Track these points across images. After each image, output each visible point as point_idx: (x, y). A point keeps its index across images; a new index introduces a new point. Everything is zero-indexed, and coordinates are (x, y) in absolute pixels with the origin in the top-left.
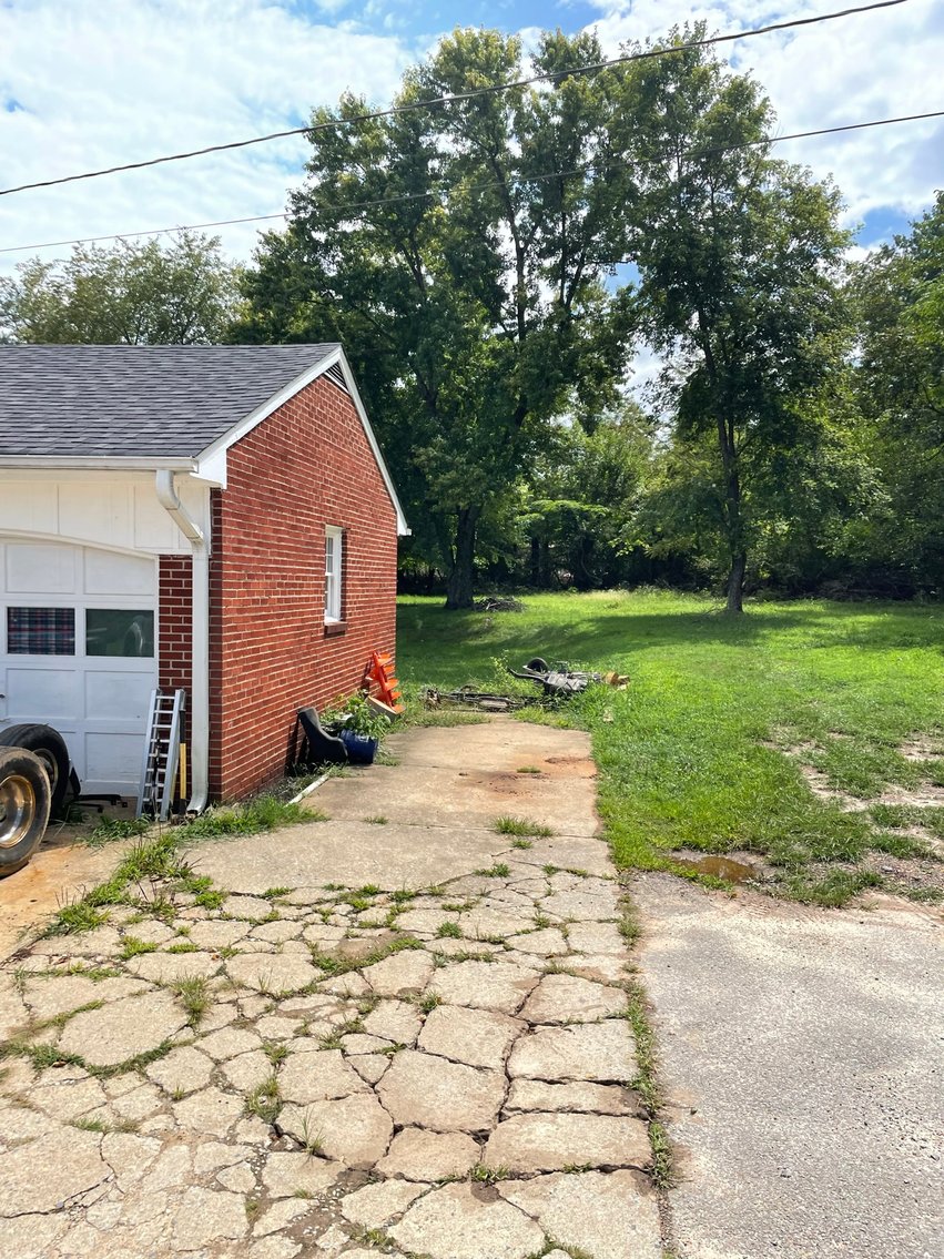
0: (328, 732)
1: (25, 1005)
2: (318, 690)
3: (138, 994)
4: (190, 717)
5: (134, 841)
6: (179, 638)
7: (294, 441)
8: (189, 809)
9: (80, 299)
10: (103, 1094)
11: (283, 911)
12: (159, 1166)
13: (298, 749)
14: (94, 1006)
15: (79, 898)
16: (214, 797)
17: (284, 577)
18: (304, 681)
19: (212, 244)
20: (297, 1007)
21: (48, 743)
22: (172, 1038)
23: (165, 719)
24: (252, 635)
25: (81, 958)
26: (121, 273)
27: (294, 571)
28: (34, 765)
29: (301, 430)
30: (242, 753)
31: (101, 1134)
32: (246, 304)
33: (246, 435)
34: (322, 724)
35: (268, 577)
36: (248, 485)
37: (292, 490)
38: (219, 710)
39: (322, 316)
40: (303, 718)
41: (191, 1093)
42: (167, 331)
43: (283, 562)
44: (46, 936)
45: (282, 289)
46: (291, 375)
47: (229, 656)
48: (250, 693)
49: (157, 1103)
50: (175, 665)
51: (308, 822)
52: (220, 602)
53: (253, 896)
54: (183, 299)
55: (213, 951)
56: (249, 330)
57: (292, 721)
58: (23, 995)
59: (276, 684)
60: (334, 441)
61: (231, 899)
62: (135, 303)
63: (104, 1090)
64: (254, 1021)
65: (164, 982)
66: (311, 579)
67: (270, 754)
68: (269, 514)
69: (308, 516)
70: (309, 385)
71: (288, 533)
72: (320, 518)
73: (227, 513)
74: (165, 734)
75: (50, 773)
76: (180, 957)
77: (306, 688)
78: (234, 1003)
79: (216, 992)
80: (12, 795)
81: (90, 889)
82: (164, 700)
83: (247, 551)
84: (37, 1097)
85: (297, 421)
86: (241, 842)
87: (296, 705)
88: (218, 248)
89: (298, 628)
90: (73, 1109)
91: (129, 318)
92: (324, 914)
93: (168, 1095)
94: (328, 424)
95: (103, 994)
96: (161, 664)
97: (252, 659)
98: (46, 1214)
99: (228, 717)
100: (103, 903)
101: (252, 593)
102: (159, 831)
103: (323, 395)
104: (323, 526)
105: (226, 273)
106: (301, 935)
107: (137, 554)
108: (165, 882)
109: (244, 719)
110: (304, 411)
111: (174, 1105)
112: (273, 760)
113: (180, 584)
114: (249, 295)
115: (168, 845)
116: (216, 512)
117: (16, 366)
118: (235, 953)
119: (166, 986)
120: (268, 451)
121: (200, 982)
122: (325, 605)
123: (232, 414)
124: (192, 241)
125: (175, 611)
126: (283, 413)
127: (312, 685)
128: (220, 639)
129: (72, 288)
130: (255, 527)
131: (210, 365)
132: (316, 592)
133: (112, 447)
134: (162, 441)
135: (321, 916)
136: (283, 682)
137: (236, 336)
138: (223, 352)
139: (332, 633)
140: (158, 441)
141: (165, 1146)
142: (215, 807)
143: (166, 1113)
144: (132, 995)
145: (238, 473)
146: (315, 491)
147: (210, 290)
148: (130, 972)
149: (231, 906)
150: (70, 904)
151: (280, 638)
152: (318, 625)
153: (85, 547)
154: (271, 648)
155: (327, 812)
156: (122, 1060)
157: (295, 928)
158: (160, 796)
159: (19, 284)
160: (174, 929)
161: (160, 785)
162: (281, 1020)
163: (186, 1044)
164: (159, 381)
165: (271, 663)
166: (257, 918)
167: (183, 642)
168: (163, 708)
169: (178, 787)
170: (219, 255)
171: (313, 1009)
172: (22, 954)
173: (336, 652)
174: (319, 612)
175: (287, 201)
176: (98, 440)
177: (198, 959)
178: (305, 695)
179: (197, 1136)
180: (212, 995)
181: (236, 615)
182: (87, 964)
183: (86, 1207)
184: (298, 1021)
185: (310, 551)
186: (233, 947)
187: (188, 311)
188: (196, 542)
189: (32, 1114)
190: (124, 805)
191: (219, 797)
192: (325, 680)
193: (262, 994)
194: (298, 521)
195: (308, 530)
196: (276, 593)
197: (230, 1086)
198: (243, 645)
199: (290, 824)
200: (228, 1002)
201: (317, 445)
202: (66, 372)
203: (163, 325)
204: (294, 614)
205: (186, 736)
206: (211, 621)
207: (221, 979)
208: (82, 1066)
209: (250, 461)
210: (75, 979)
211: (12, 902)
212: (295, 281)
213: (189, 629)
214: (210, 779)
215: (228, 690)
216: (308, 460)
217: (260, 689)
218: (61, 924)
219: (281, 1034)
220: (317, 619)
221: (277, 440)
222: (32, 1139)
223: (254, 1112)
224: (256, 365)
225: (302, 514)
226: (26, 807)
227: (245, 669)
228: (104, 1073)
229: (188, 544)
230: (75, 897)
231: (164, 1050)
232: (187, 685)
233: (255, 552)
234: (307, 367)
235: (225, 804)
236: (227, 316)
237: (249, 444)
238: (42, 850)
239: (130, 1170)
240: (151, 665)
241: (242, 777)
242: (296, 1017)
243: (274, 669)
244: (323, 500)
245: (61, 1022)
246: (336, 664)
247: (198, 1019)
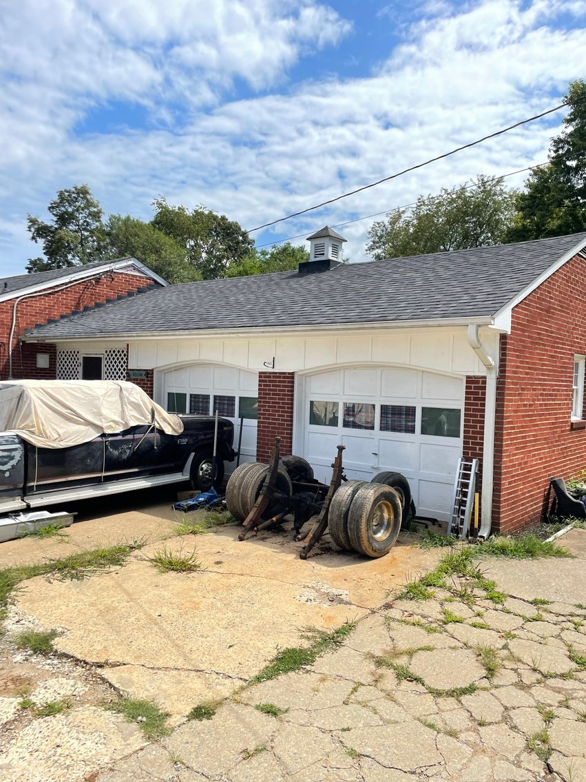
0: (572, 496)
1: (390, 637)
2: (565, 466)
3: (454, 648)
4: (481, 477)
5: (447, 550)
6: (476, 427)
7: (556, 300)
8: (479, 534)
9: (420, 229)
10: (435, 707)
11: (545, 615)
12: (472, 766)
13: (550, 505)
14: (428, 649)
15: (418, 579)
16: (495, 529)
17: (544, 390)
18: (555, 460)
19: (498, 182)
20: (560, 686)
21: (400, 483)
22: (477, 683)
23: (466, 476)
24: (522, 427)
25: (420, 617)
26: (443, 209)
27: (551, 385)
28: (394, 496)
29: (560, 292)
30: (513, 503)
31: (436, 732)
32: (518, 215)
33: (524, 299)
34: (568, 489)
35: (534, 390)
36: (523, 331)
37: (552, 332)
38: (500, 474)
39: (571, 215)
40: (555, 484)
41: (490, 724)
42: (469, 240)
43: (544, 380)
44: (400, 598)
45: (544, 201)
46: (555, 257)
47: (507, 440)
48: (520, 464)
49: (469, 723)
50: (473, 443)
51: (560, 556)
52: (503, 406)
53: (524, 600)
54: (479, 218)
55: (499, 632)
56: (520, 231)
57: (546, 485)
58: (389, 631)
59: (536, 460)
60: (583, 297)
61: (509, 599)
62: (450, 225)
63: (436, 704)
64: (529, 687)
65: (469, 644)
66: (563, 390)
67: (531, 506)
68: (537, 349)
69: (562, 348)
70: (568, 262)
71: (549, 360)
72: (570, 350)
73: (510, 350)
74: (465, 485)
75: (402, 502)
76: (478, 630)
77: (557, 464)
78: (515, 670)
79: (503, 660)
80: (382, 511)
81: (423, 575)
82: (465, 465)
83: (521, 373)
84: (398, 696)
85: (559, 287)
86: (514, 562)
87: (549, 475)
88: (502, 184)
89: (553, 423)
90: (419, 711)
91: (446, 235)
92: (575, 624)
93: (475, 720)
94: (579, 287)
95: (434, 642)
96: (465, 443)
97: (521, 443)
98: (406, 772)
99: (505, 479)
100: (430, 585)
101: (523, 400)
102: (461, 546)
103: (577, 268)
104: (572, 355)
105: (506, 198)
106: (559, 635)
107: (452, 375)
108: (467, 579)
109: (515, 481)
110: (563, 279)
111: (479, 728)
112: (533, 510)
113: (478, 393)
114: (522, 209)
115: (467, 556)
116: (503, 349)
117: (390, 271)
118: (514, 636)
119: (471, 647)
120: (537, 308)
121: (492, 650)
122: (571, 408)
123: (515, 286)
124: (486, 182)
125: (475, 410)
126: (549, 283)
127: (561, 462)
128: (502, 429)
129: (415, 222)
130: (527, 358)
131: (500, 257)
132: (566, 400)
133: (443, 312)
134: (472, 307)
135: (574, 625)
136: (541, 459)
137: (511, 237)
138: (509, 248)
139: (575, 428)
140: (469, 307)
141: (475, 753)
142: (495, 536)
143: (474, 731)
144: (450, 648)
145: (518, 323)
146: (568, 332)
147: (496, 210)
148: (448, 633)
149: (509, 604)
150: (413, 582)
151: (541, 430)
152: (567, 422)
153: (423, 371)
154: (534, 436)
155: (574, 552)
156: (447, 689)
157: (555, 630)
158: (462, 524)
159: (387, 224)
160: (474, 611)
161: (462, 517)
162: (549, 691)
163: (485, 689)
164: (469, 271)
165: (533, 446)
166: (528, 616)
167: (478, 430)
168: (465, 469)
169: (473, 520)
170: (502, 188)
171: (571, 690)
172: (388, 606)
173: (579, 441)
174: (568, 413)
175: (549, 145)
176: (435, 310)
177: (490, 635)
178: (556, 469)
179: (495, 754)
180: (500, 662)
181: (512, 414)
182: (423, 621)
183: (428, 776)
184: (560, 695)
185: (562, 372)
186: (512, 632)
187: (481, 226)
188: (489, 367)
189: (396, 707)
190: (440, 526)
191: (498, 530)
192: (570, 460)
193: (535, 670)
194: (555, 352)
195: (562, 358)
196: (539, 400)
197: (515, 727)
198: (516, 433)
199: (547, 556)
200: (511, 669)
201: (571, 301)
202: (416, 271)
203: (466, 236)
204: (549, 414)
205: (478, 488)
206: (497, 417)
207: (505, 652)
208: (423, 685)
209: (526, 315)
210: (417, 629)
211: (382, 573)
212: (553, 196)
213: (483, 422)
214: (493, 518)
215: (506, 462)
216: (563, 311)
217: (526, 463)
218: (408, 593)
219: (549, 702)
220: (565, 418)
221: (544, 300)
222: (397, 722)
223: (533, 750)
224: (531, 253)
225: (558, 348)
226: (389, 519)
227: (517, 449)
228: (437, 694)
229: (484, 369)
230: (415, 578)
231: (471, 690)
232: (480, 457)
233: (527, 373)
234: (567, 250)
235: (502, 535)
236: (506, 225)
237: (526, 304)
238: (396, 546)
239: (454, 762)
240: (458, 442)
241: (512, 519)
242: (559, 692)
243: (535, 450)
244: (573, 338)
245: (411, 653)
246: (578, 449)
247: (492, 675)
